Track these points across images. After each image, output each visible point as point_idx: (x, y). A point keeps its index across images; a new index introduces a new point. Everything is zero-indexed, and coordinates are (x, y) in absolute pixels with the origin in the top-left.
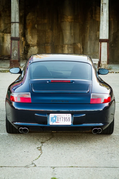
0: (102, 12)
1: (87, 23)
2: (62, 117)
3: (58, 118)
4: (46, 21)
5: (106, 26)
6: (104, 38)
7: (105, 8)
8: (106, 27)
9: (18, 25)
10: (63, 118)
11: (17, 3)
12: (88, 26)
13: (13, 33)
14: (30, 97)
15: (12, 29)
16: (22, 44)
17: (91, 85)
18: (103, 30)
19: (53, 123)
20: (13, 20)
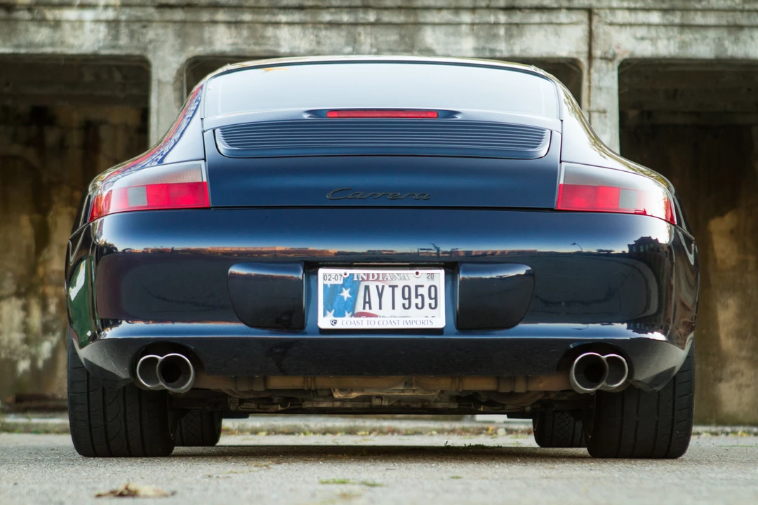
2: (393, 287)
3: (367, 288)
7: (604, 133)
10: (398, 292)
14: (205, 180)
17: (557, 136)
19: (339, 320)
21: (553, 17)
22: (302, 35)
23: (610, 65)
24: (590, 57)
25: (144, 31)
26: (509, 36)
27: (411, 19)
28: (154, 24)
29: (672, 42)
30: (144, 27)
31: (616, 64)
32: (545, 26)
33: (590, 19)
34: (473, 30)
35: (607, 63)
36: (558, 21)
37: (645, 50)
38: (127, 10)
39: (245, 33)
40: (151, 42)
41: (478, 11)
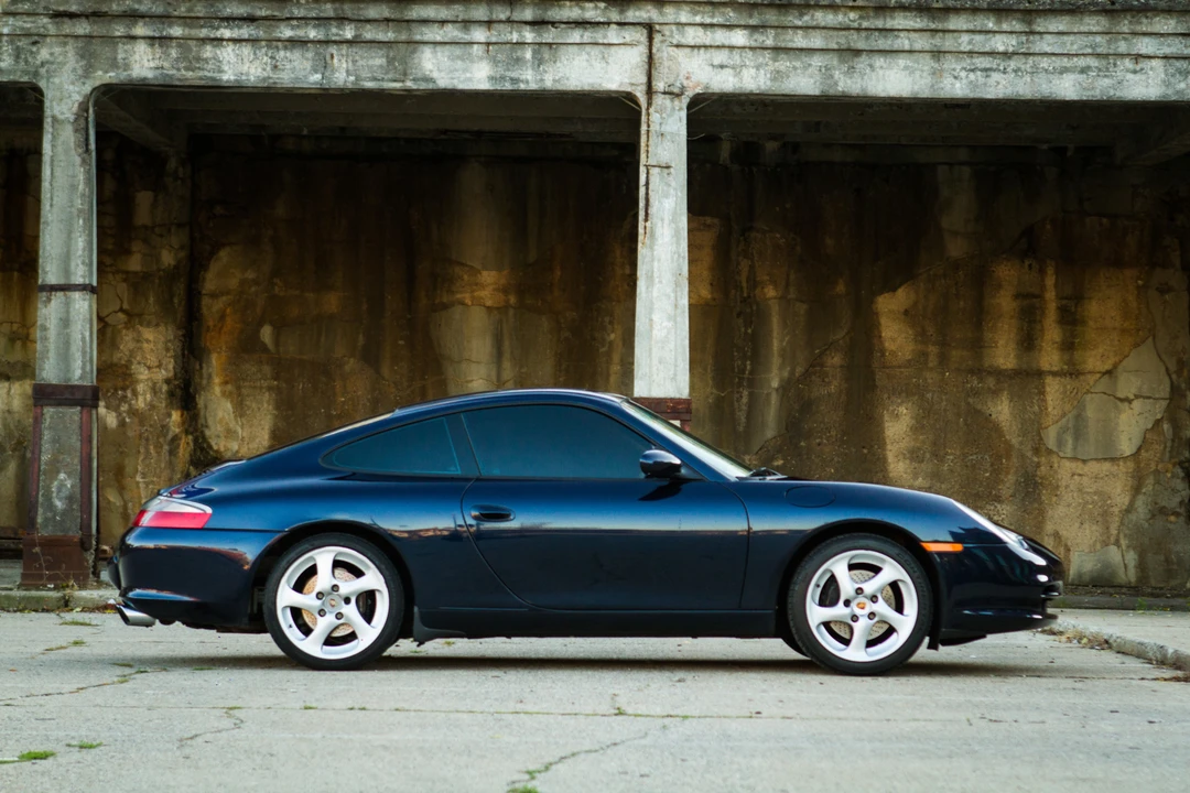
0: (646, 220)
1: (607, 319)
4: (332, 302)
5: (670, 309)
6: (658, 392)
7: (666, 196)
8: (669, 319)
9: (82, 305)
11: (78, 160)
12: (612, 336)
13: (52, 354)
15: (44, 328)
16: (172, 452)
18: (650, 337)
20: (50, 273)
21: (599, 36)
22: (252, 57)
23: (676, 102)
24: (650, 91)
25: (34, 49)
26: (539, 61)
27: (403, 37)
28: (48, 40)
29: (762, 72)
30: (35, 43)
31: (685, 101)
32: (588, 48)
33: (650, 39)
34: (488, 51)
35: (672, 100)
36: (606, 41)
37: (725, 82)
38: (11, 20)
39: (174, 53)
40: (43, 64)
41: (496, 25)
